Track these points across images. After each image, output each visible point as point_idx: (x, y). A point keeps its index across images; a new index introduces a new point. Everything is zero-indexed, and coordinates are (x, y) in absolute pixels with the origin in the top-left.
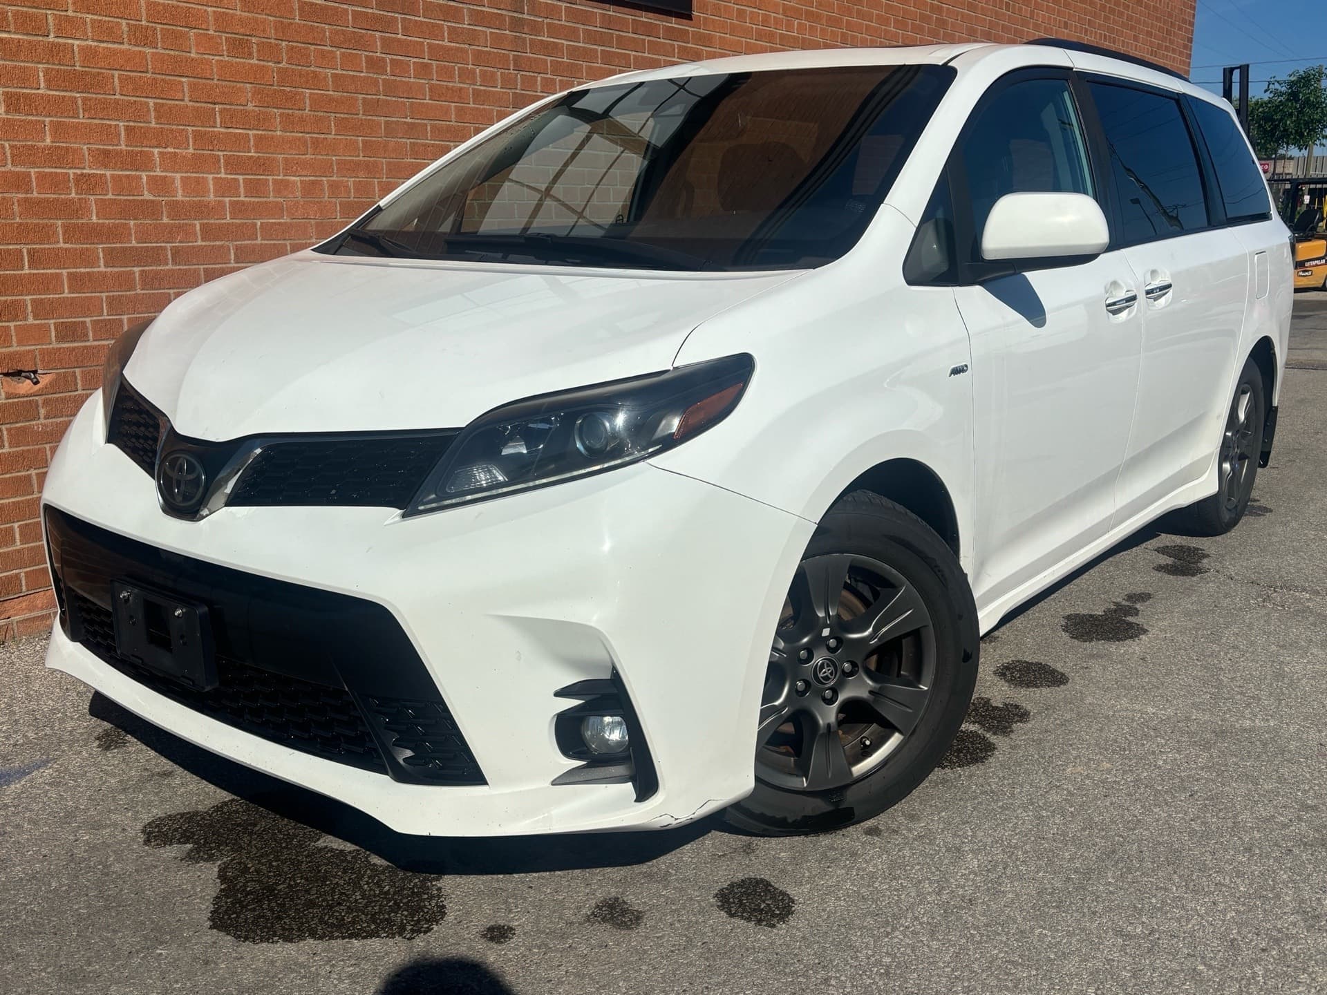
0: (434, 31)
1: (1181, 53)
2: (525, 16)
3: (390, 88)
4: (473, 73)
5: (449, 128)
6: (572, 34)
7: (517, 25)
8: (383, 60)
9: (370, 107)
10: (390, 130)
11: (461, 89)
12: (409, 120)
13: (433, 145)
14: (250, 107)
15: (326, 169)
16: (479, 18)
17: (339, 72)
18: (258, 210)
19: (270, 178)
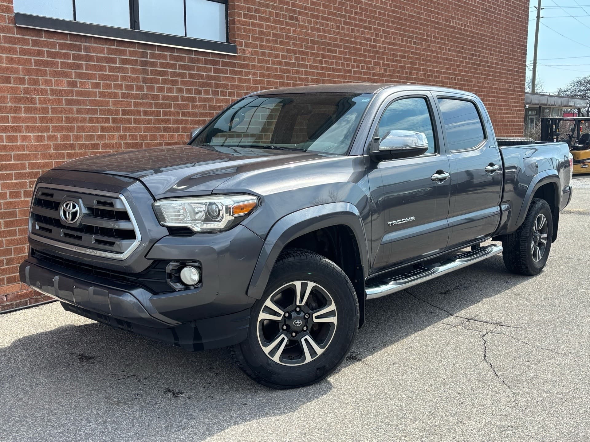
0: (102, 68)
1: (520, 60)
2: (148, 60)
3: (80, 93)
4: (122, 85)
5: (108, 110)
6: (173, 66)
7: (144, 63)
8: (76, 82)
9: (69, 102)
10: (79, 112)
11: (115, 93)
12: (88, 107)
13: (101, 118)
14: (9, 104)
15: (47, 129)
16: (124, 61)
17: (54, 88)
18: (13, 148)
19: (18, 134)
